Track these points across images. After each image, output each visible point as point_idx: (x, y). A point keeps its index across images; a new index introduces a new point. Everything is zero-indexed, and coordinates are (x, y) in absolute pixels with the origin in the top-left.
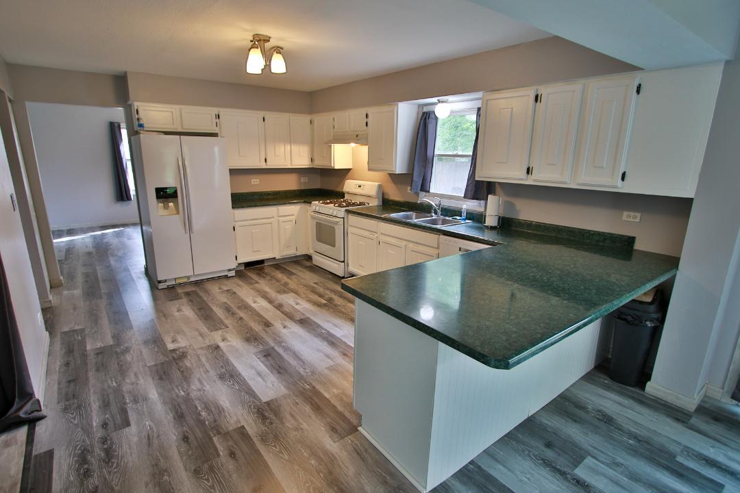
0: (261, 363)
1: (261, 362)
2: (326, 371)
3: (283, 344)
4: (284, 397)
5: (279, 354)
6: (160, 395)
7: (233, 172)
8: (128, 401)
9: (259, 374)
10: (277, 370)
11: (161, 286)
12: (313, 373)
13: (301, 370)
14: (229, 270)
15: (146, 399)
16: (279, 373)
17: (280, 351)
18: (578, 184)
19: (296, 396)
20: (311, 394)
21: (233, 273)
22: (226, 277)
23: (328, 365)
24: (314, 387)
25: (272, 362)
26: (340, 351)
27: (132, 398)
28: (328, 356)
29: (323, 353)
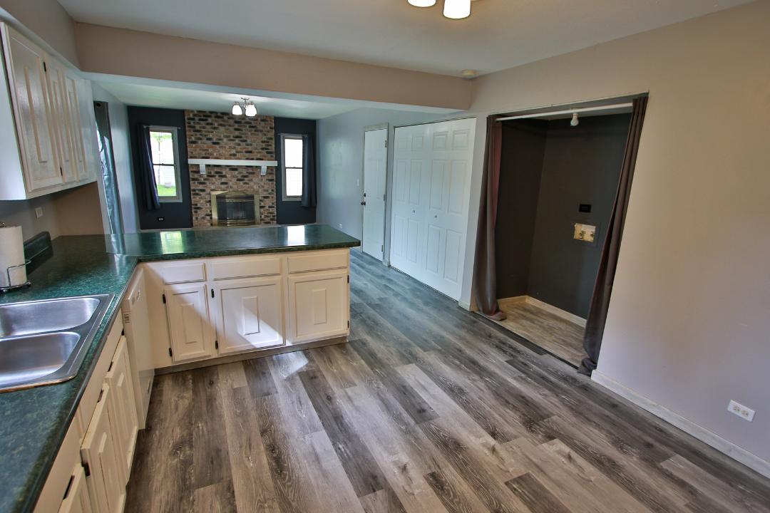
0: (426, 401)
1: (426, 403)
2: (357, 381)
3: (403, 428)
4: (397, 365)
5: (407, 410)
9: (424, 388)
10: (407, 390)
12: (370, 382)
13: (382, 386)
16: (404, 387)
17: (405, 415)
19: (388, 364)
20: (376, 364)
23: (352, 388)
24: (372, 369)
25: (414, 401)
26: (332, 404)
28: (350, 399)
29: (354, 405)
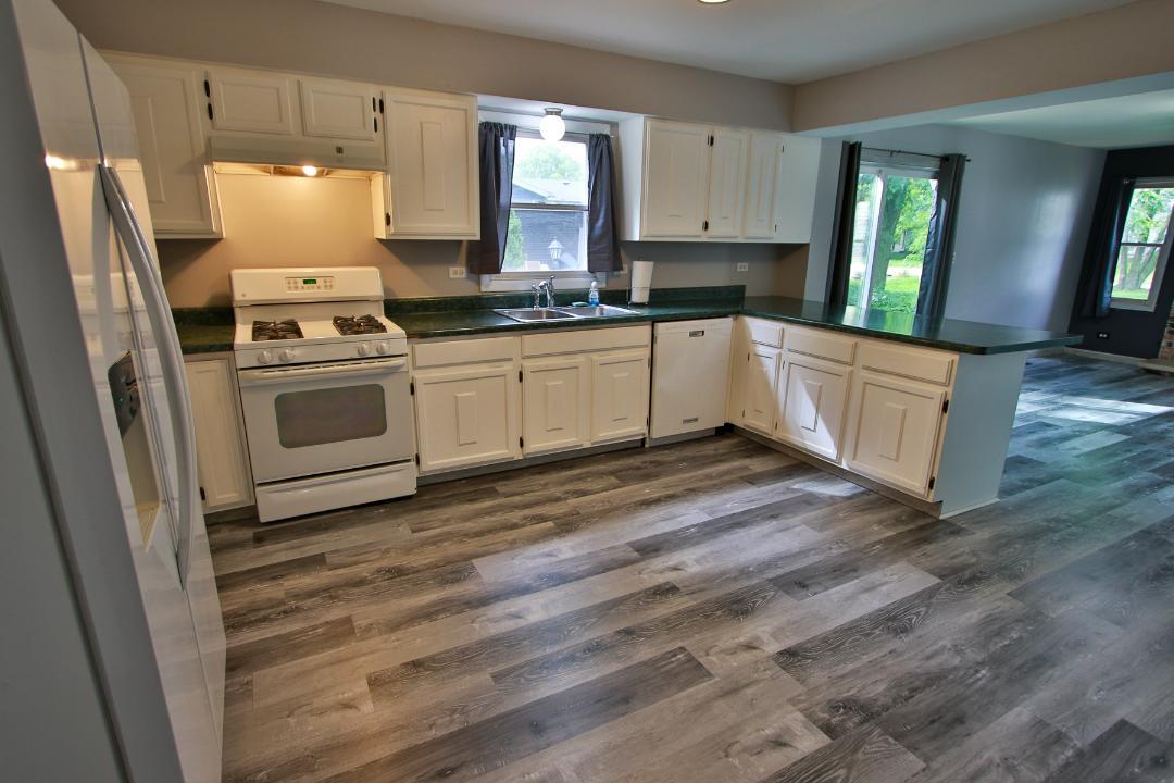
6: (1010, 704)
8: (1070, 753)
15: (1039, 724)
18: (747, 238)
27: (1057, 749)
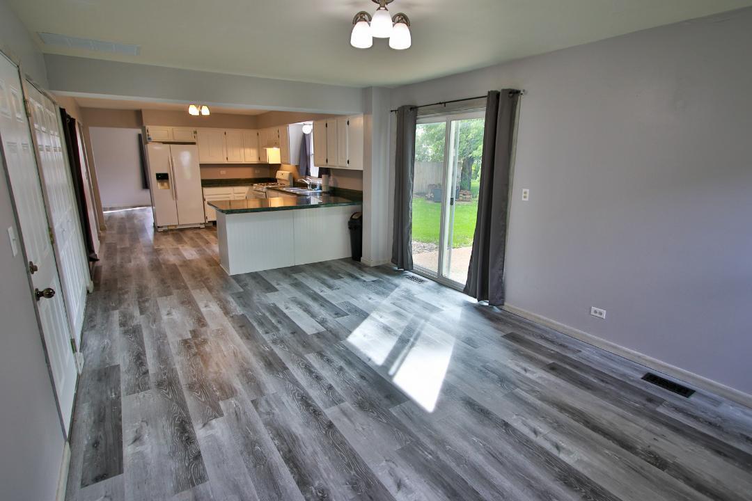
7: (202, 166)
11: (160, 230)
14: (201, 224)
21: (203, 226)
22: (199, 228)
